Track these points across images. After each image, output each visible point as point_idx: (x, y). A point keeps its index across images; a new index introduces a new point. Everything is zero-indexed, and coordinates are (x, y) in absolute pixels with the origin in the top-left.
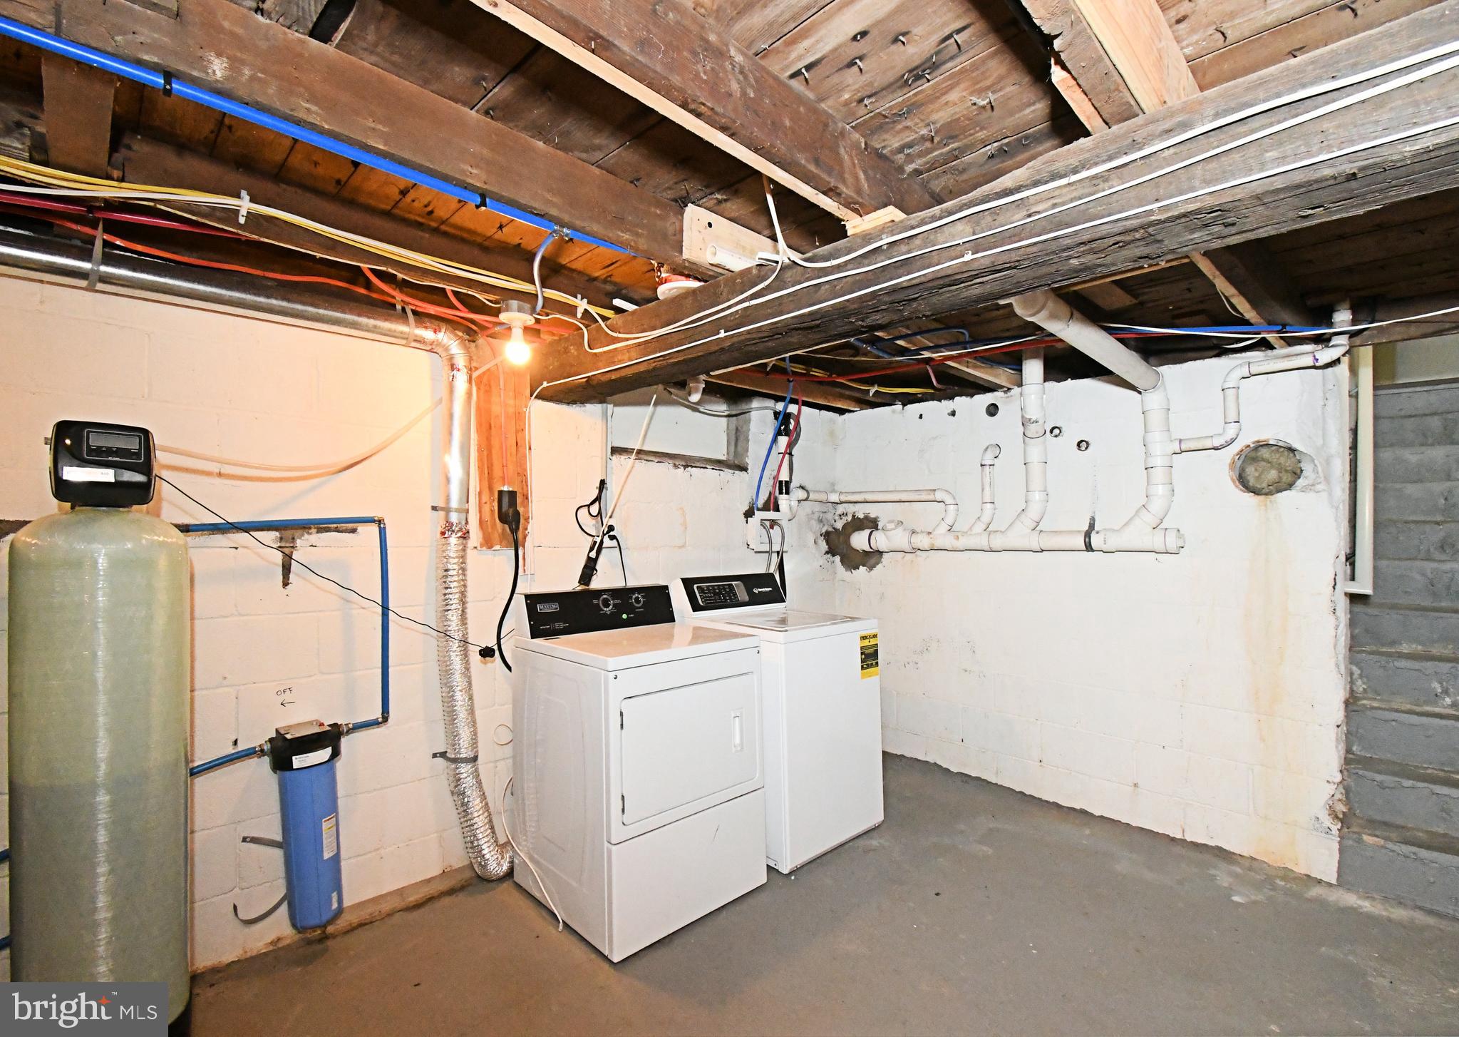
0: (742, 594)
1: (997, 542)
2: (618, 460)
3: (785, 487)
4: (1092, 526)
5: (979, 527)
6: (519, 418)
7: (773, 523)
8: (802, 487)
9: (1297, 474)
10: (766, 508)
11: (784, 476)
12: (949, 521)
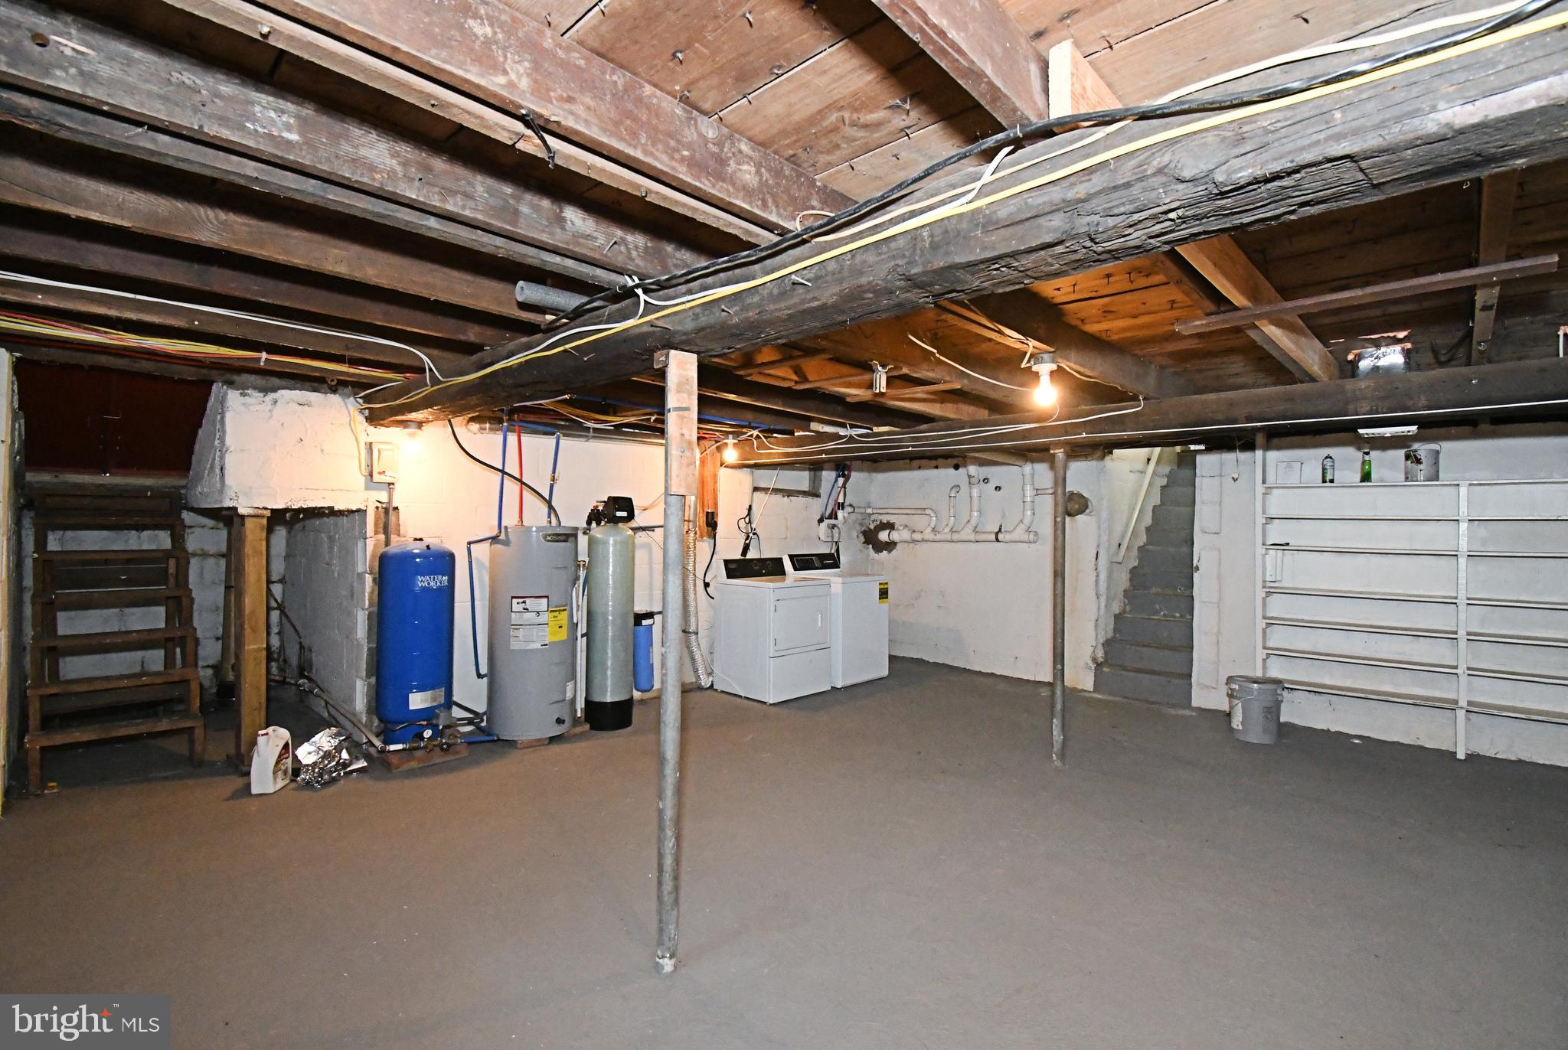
0: (817, 563)
1: (956, 537)
2: (757, 494)
3: (841, 506)
4: (1000, 530)
5: (947, 530)
6: (715, 476)
7: (834, 526)
8: (851, 505)
9: (1087, 507)
10: (830, 517)
11: (841, 500)
12: (932, 525)
